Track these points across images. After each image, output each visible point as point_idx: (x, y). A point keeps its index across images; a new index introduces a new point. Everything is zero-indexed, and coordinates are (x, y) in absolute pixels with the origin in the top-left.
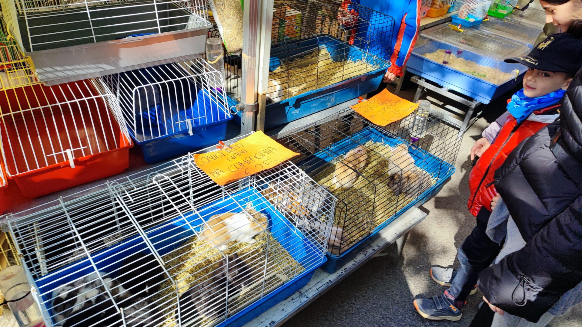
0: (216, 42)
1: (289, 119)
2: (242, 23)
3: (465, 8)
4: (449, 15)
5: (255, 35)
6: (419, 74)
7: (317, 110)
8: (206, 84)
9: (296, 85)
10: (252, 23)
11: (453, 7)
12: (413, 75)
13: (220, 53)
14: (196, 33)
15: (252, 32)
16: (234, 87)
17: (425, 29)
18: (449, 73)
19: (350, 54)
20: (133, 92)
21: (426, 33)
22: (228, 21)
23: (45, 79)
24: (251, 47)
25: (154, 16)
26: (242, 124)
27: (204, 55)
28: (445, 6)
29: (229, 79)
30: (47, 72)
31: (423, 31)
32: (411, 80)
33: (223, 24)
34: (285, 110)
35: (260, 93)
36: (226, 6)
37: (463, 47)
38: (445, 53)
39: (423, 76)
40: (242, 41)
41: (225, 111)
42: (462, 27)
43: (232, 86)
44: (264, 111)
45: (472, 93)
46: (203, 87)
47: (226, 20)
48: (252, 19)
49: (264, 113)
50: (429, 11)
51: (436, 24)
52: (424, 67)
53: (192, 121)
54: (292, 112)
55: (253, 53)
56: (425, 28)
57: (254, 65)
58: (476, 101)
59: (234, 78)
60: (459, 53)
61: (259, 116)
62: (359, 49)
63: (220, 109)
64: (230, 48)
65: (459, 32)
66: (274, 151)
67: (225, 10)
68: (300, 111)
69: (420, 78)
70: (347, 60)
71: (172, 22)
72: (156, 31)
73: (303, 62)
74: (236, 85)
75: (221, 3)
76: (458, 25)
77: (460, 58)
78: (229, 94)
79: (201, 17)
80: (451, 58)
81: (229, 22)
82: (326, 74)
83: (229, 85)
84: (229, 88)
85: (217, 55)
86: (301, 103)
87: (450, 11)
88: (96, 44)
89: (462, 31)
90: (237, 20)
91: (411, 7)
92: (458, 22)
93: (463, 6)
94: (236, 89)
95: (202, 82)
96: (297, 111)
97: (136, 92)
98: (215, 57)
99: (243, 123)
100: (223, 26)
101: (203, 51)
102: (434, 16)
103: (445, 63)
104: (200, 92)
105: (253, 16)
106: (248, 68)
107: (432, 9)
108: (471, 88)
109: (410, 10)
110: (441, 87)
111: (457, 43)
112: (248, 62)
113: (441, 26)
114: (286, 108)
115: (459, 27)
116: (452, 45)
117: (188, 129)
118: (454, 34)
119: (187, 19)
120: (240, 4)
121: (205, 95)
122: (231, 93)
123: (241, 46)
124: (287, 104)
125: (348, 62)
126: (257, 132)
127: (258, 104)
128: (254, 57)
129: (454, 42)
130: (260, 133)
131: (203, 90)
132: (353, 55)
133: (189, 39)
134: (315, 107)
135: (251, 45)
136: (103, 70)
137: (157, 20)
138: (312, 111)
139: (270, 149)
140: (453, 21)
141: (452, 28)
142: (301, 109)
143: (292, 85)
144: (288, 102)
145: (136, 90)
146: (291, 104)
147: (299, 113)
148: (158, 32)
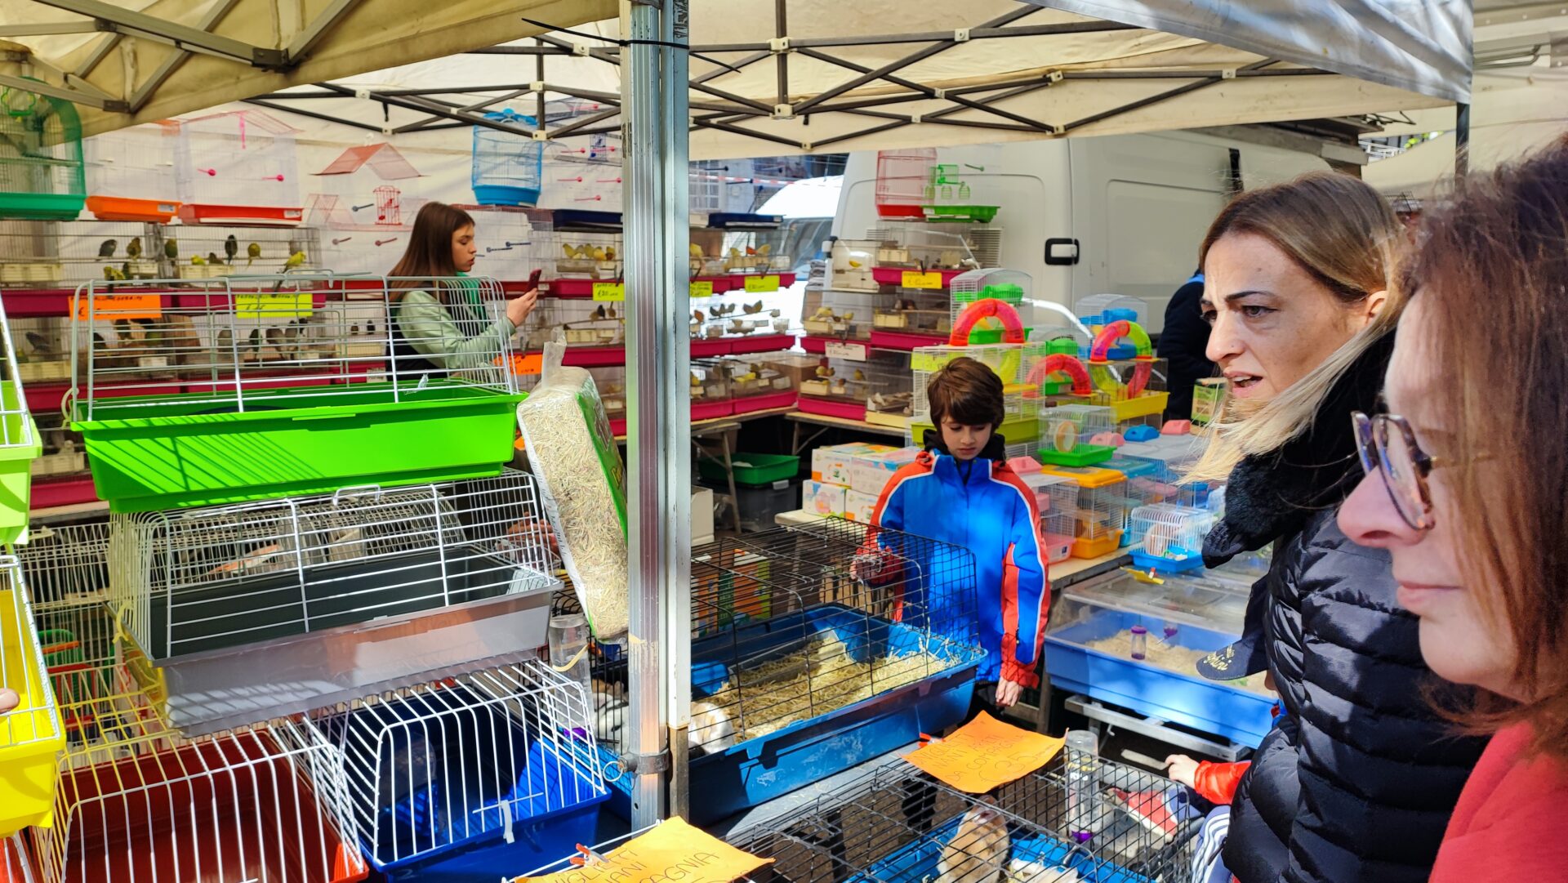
0: (571, 622)
1: (752, 796)
2: (626, 572)
3: (1156, 532)
4: (1125, 552)
5: (655, 591)
6: (1082, 690)
7: (821, 774)
8: (549, 723)
9: (769, 722)
10: (647, 568)
11: (1129, 533)
12: (1070, 694)
13: (581, 648)
14: (526, 602)
15: (647, 587)
16: (615, 728)
17: (1072, 583)
18: (1151, 679)
19: (891, 641)
20: (380, 739)
21: (1077, 593)
22: (597, 571)
23: (183, 721)
24: (648, 619)
25: (437, 571)
26: (633, 807)
27: (545, 652)
28: (1110, 532)
29: (602, 711)
30: (193, 704)
31: (1068, 589)
32: (1067, 707)
33: (585, 578)
34: (739, 772)
35: (674, 726)
36: (591, 539)
37: (1174, 618)
38: (1132, 635)
39: (1093, 693)
40: (627, 612)
41: (593, 783)
42: (1159, 573)
43: (610, 726)
44: (686, 770)
45: (1222, 725)
46: (542, 732)
47: (592, 569)
48: (647, 559)
49: (686, 775)
50: (1074, 546)
51: (1097, 571)
52: (1093, 674)
53: (512, 806)
54: (759, 778)
55: (651, 633)
56: (1072, 581)
57: (657, 660)
58: (1236, 744)
59: (614, 708)
60: (1170, 633)
61: (673, 784)
62: (910, 627)
63: (581, 780)
64: (601, 628)
65: (1151, 584)
66: (711, 860)
67: (589, 549)
68: (777, 775)
69: (1089, 700)
70: (887, 655)
71: (473, 581)
72: (440, 602)
73: (782, 670)
74: (618, 723)
75: (581, 534)
76: (1147, 570)
77: (1176, 647)
78: (602, 742)
79: (537, 571)
80: (1149, 644)
81: (597, 573)
82: (839, 690)
83: (602, 723)
84: (602, 730)
85: (573, 652)
86: (779, 753)
87: (1125, 542)
88: (308, 636)
89: (1160, 581)
90: (616, 566)
91: (1019, 530)
92: (1148, 564)
93: (1151, 529)
94: (618, 733)
95: (540, 721)
96: (770, 775)
97: (386, 738)
98: (569, 658)
99: (636, 805)
100: (585, 582)
101: (542, 643)
102: (1088, 553)
103: (1136, 656)
104: (534, 746)
105: (647, 553)
106: (643, 667)
107: (1081, 540)
108: (1214, 713)
109: (1019, 537)
110: (1143, 717)
111: (1152, 608)
112: (643, 654)
113: (1109, 575)
114: (742, 766)
115: (1151, 575)
116: (1142, 614)
117: (504, 827)
118: (1143, 590)
119: (508, 575)
120: (622, 535)
121: (547, 753)
122: (606, 741)
123: (626, 622)
124: (742, 756)
125: (888, 660)
126: (670, 820)
127: (670, 753)
128: (653, 640)
129: (1145, 606)
130: (678, 824)
131: (540, 740)
132: (899, 642)
133: (512, 617)
134: (815, 763)
135: (647, 613)
136: (315, 694)
137: (444, 578)
138: (810, 774)
139: (701, 857)
140: (1137, 562)
141: (1136, 578)
142: (779, 768)
143: (757, 720)
144: (745, 751)
145: (386, 734)
146: (754, 753)
147: (776, 781)
148: (444, 604)
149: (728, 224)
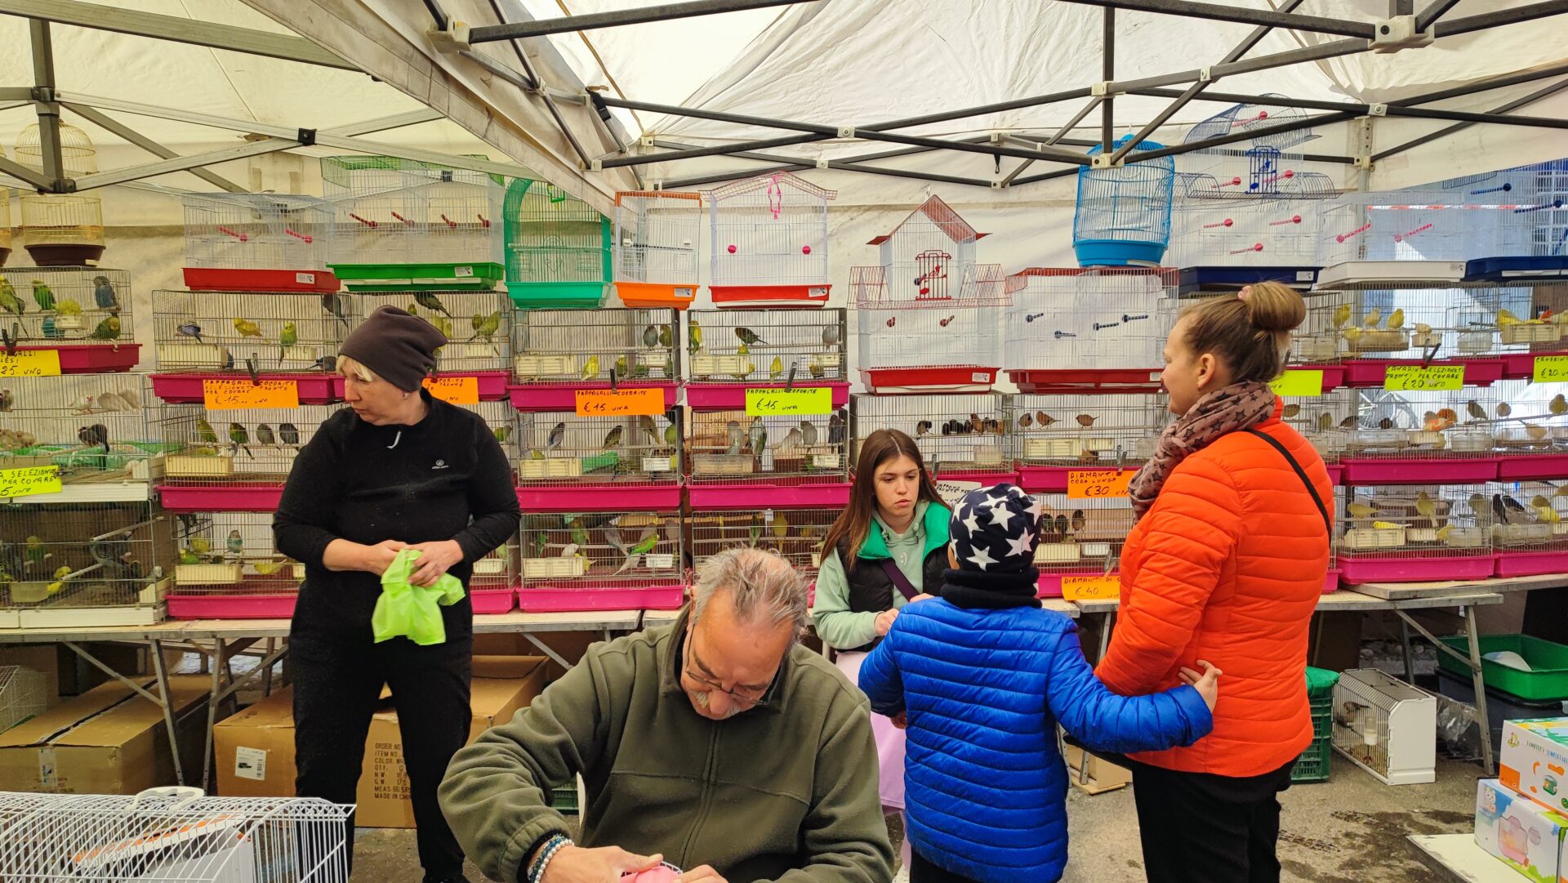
149: (1505, 274)
